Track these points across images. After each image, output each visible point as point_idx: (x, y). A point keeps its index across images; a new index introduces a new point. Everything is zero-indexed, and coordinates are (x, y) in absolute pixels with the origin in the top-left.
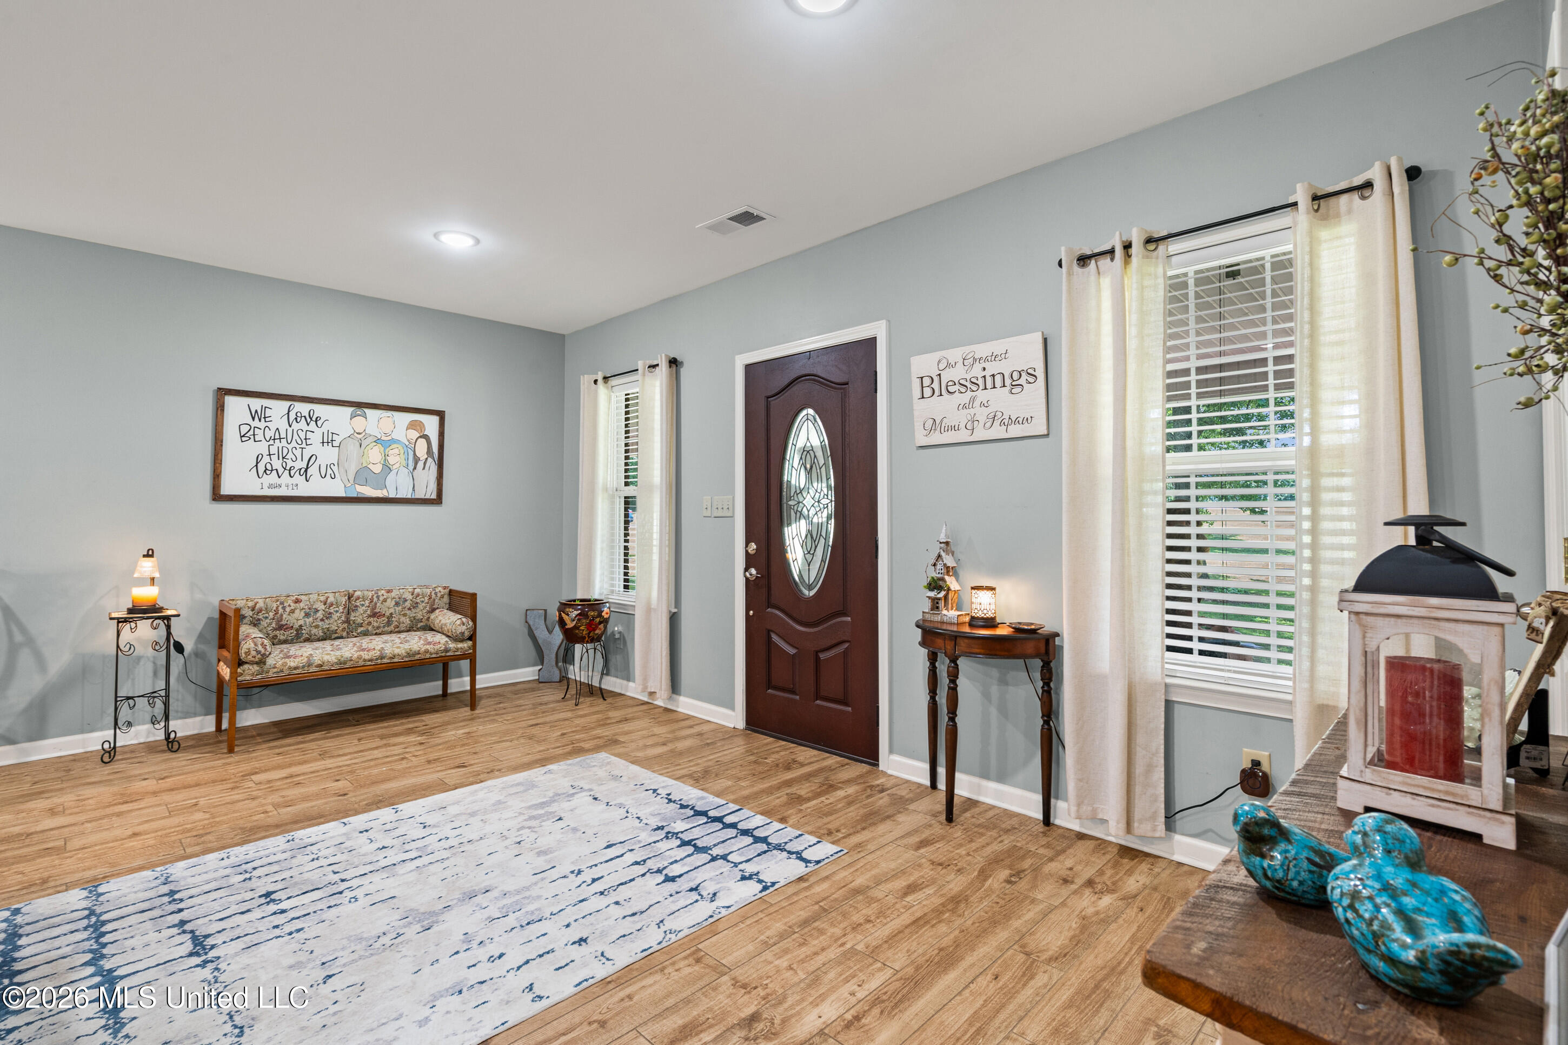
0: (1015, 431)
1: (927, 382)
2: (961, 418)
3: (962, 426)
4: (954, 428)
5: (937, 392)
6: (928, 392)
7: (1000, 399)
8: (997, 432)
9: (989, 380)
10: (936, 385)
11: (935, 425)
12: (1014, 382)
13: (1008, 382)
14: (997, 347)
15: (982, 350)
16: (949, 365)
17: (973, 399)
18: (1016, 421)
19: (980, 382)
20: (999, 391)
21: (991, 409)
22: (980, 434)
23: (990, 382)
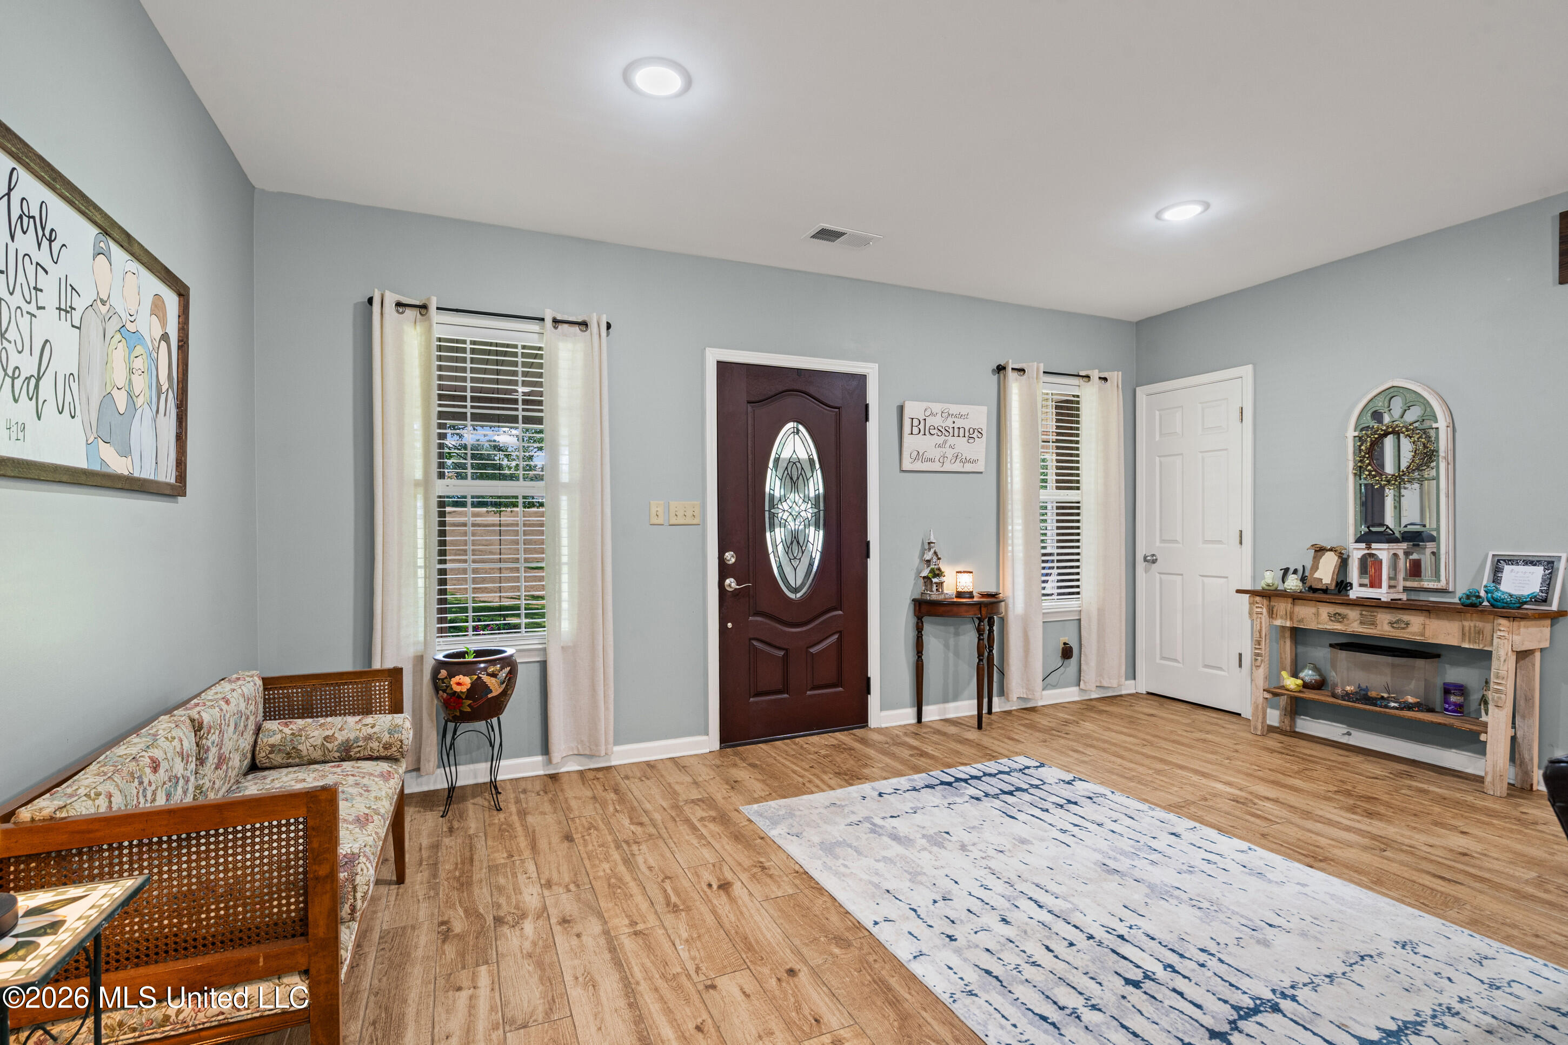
0: (968, 467)
1: (916, 422)
2: (936, 453)
3: (937, 459)
4: (931, 460)
5: (922, 432)
6: (915, 430)
7: (961, 444)
8: (957, 467)
9: (956, 430)
10: (921, 427)
11: (919, 456)
12: (972, 435)
13: (967, 434)
14: (963, 409)
15: (954, 409)
16: (932, 414)
17: (945, 442)
18: (969, 461)
19: (951, 431)
20: (961, 439)
21: (955, 451)
22: (948, 467)
23: (956, 432)
